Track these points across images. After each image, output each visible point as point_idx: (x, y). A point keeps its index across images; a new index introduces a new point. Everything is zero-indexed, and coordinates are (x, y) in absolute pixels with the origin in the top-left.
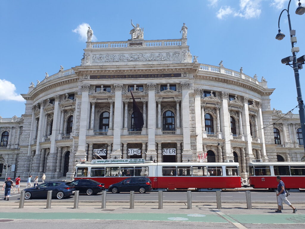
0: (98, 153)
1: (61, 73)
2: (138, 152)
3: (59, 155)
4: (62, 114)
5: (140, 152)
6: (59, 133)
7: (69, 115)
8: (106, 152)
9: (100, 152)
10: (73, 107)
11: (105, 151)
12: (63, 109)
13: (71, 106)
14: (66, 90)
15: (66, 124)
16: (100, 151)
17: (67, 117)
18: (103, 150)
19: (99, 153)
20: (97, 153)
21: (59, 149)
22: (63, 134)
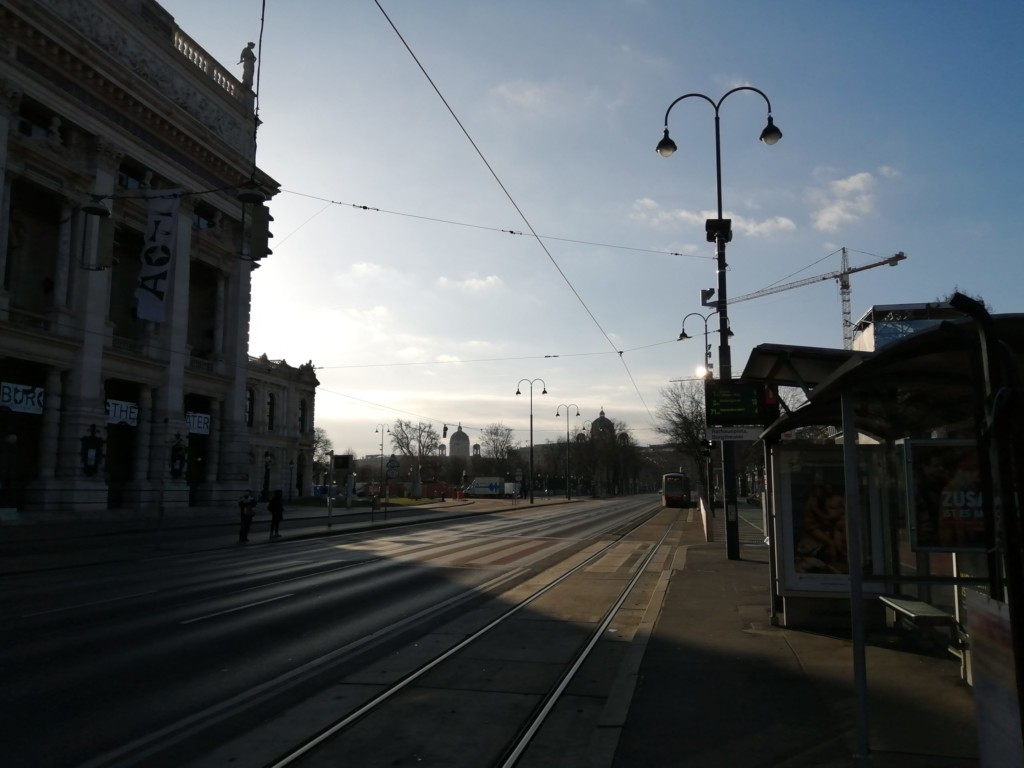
0: (16, 401)
2: (133, 416)
5: (134, 416)
8: (41, 399)
9: (25, 396)
11: (40, 395)
16: (25, 392)
18: (32, 391)
19: (21, 402)
20: (12, 401)
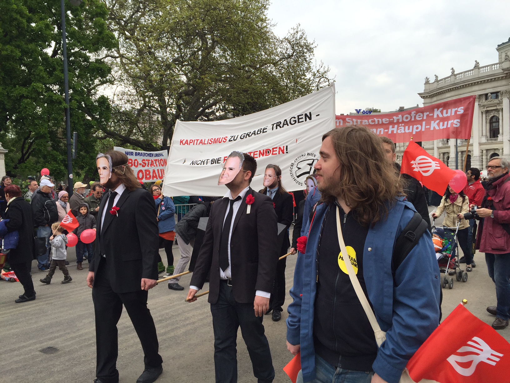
1: (477, 69)
3: (484, 157)
4: (484, 115)
6: (482, 135)
7: (492, 115)
10: (498, 107)
12: (485, 109)
13: (496, 106)
14: (487, 90)
15: (488, 125)
17: (490, 117)
21: (484, 152)
22: (486, 136)
